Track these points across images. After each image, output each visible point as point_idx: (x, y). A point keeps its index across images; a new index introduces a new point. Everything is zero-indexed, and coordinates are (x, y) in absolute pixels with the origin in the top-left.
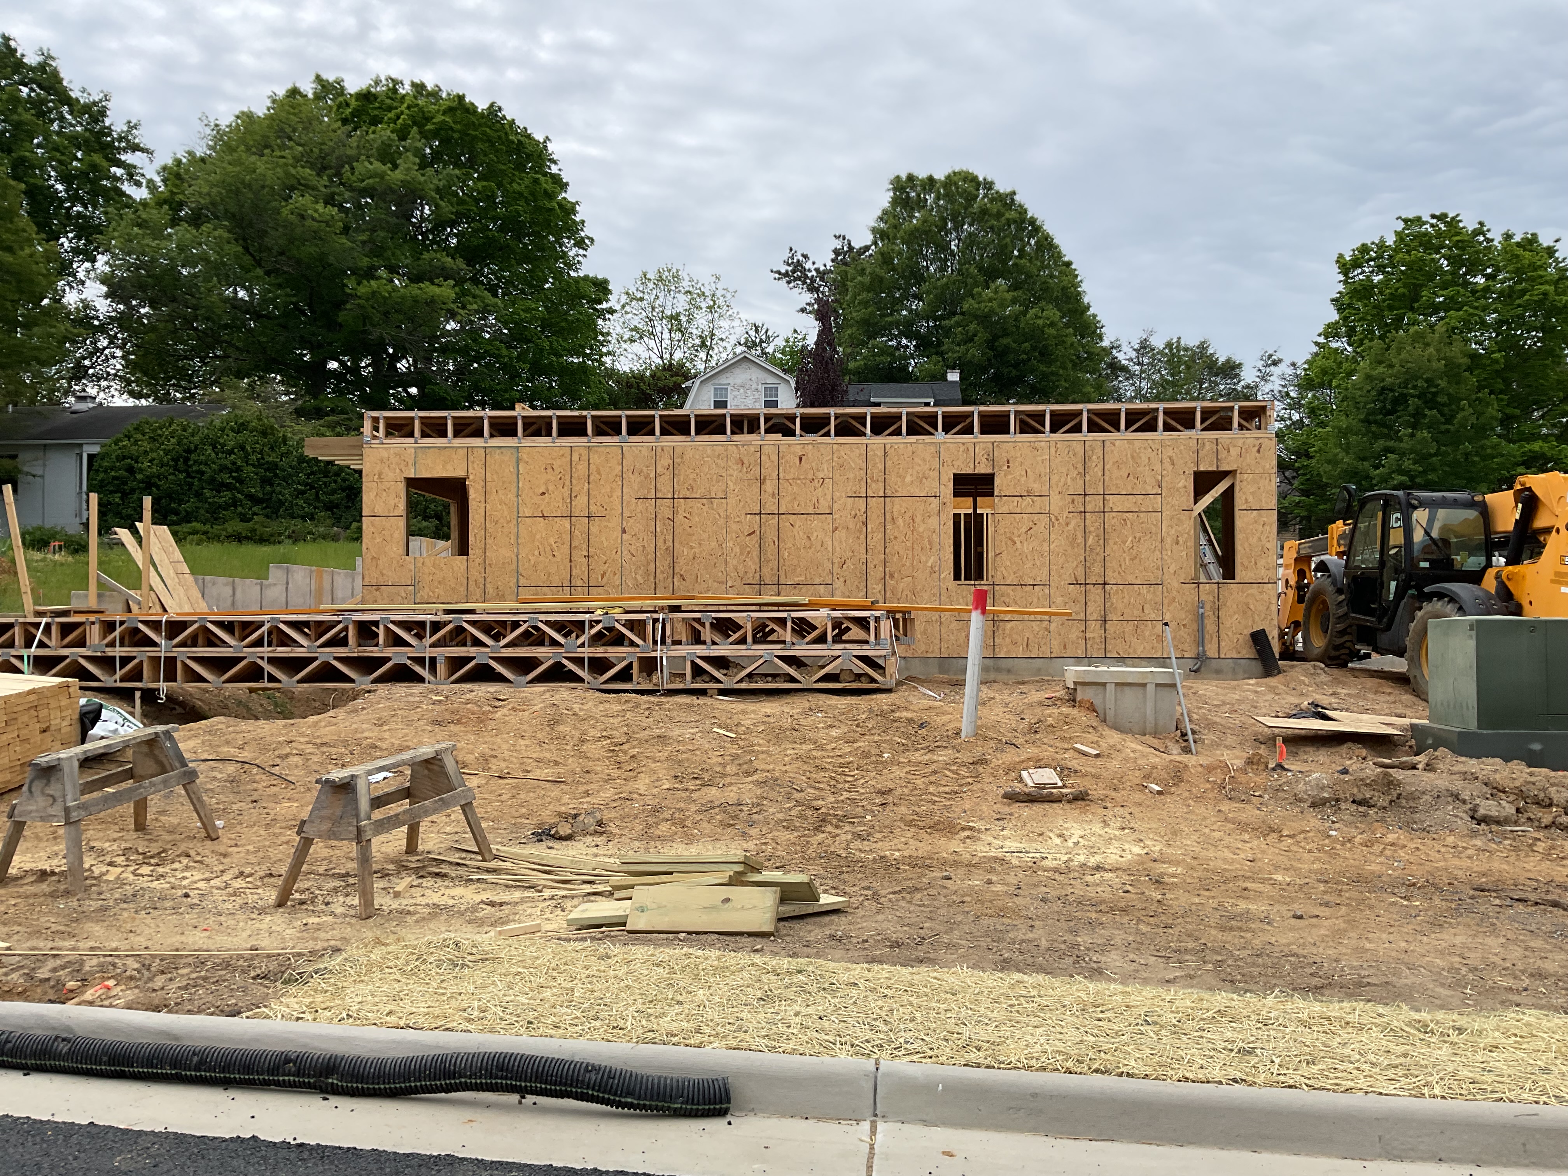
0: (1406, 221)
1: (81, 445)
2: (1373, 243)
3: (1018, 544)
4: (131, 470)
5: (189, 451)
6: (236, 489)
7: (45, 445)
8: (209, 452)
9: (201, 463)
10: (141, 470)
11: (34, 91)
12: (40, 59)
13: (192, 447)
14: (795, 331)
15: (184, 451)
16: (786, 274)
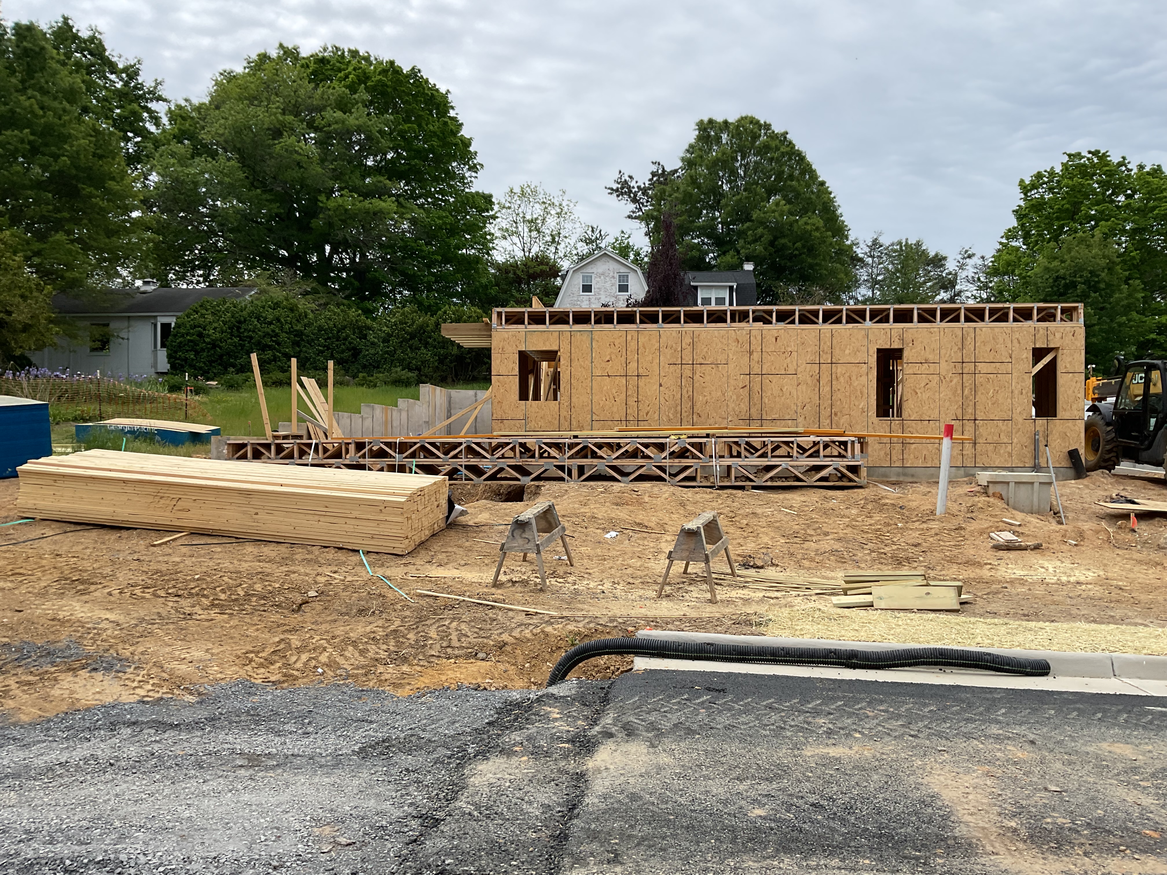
0: (1070, 155)
1: (156, 316)
2: (1045, 171)
3: (919, 394)
4: (200, 335)
5: (240, 322)
6: (275, 349)
7: (129, 317)
8: (256, 323)
9: (250, 331)
10: (208, 336)
11: (85, 56)
12: (90, 33)
13: (242, 319)
14: (623, 232)
15: (237, 322)
16: (617, 190)
